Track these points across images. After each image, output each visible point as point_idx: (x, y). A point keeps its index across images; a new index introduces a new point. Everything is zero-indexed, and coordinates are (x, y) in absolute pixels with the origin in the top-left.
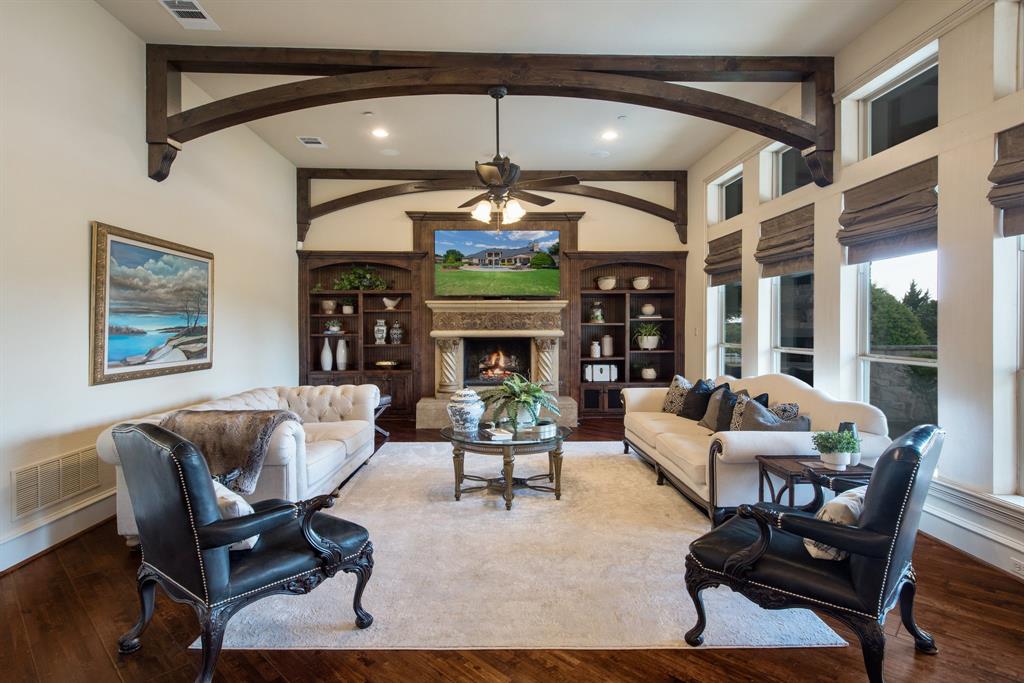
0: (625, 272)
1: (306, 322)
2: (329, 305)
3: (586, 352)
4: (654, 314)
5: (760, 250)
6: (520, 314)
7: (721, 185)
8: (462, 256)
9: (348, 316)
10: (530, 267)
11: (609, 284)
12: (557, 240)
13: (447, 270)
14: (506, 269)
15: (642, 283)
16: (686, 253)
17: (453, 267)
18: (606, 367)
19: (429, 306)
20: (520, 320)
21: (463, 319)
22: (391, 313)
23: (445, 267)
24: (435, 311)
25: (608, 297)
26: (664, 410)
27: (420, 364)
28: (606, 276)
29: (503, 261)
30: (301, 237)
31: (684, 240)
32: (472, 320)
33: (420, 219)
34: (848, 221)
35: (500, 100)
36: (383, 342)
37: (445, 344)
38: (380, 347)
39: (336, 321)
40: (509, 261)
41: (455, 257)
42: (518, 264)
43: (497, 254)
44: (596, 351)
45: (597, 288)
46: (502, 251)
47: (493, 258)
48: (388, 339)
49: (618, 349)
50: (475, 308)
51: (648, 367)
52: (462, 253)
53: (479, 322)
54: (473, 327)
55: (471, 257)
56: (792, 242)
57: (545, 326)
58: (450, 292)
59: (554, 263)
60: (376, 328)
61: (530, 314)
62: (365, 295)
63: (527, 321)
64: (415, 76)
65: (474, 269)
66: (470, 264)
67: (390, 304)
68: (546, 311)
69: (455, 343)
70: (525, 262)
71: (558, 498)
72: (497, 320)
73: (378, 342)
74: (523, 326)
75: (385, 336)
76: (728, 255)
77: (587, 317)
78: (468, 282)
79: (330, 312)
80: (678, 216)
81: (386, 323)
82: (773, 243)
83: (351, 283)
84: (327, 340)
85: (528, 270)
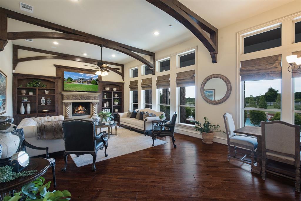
0: (111, 86)
1: (16, 98)
2: (24, 92)
3: (103, 106)
4: (118, 96)
5: (142, 85)
6: (89, 96)
7: (132, 70)
8: (73, 79)
9: (31, 96)
10: (91, 84)
11: (108, 89)
12: (98, 78)
13: (68, 83)
14: (84, 84)
15: (115, 89)
16: (124, 83)
17: (70, 83)
18: (107, 109)
19: (63, 93)
20: (88, 98)
21: (73, 97)
22: (47, 95)
23: (67, 82)
24: (64, 95)
25: (107, 92)
26: (127, 117)
27: (58, 110)
28: (107, 87)
29: (84, 82)
30: (14, 68)
31: (124, 80)
32: (75, 97)
33: (58, 67)
34: (158, 82)
35: (102, 48)
36: (44, 104)
37: (67, 105)
38: (43, 106)
39: (26, 98)
40: (86, 82)
41: (70, 80)
42: (88, 83)
43: (82, 80)
44: (105, 106)
45: (105, 90)
46: (84, 79)
47: (81, 81)
48: (46, 103)
49: (110, 105)
50: (76, 94)
51: (116, 109)
52: (72, 78)
53: (77, 98)
54: (76, 99)
55: (75, 80)
56: (148, 84)
57: (95, 99)
58: (69, 89)
59: (97, 83)
60: (42, 100)
61: (91, 96)
62: (39, 89)
63: (90, 98)
64: (85, 38)
65: (76, 83)
66: (75, 82)
67: (47, 92)
68: (95, 95)
69: (70, 104)
70: (90, 82)
71: (116, 136)
72: (82, 98)
73: (42, 104)
74: (89, 99)
75: (45, 102)
76: (134, 85)
77: (103, 97)
78: (74, 87)
79: (24, 94)
80: (122, 75)
81: (45, 98)
82: (145, 84)
83: (33, 85)
84: (22, 104)
85: (90, 84)
